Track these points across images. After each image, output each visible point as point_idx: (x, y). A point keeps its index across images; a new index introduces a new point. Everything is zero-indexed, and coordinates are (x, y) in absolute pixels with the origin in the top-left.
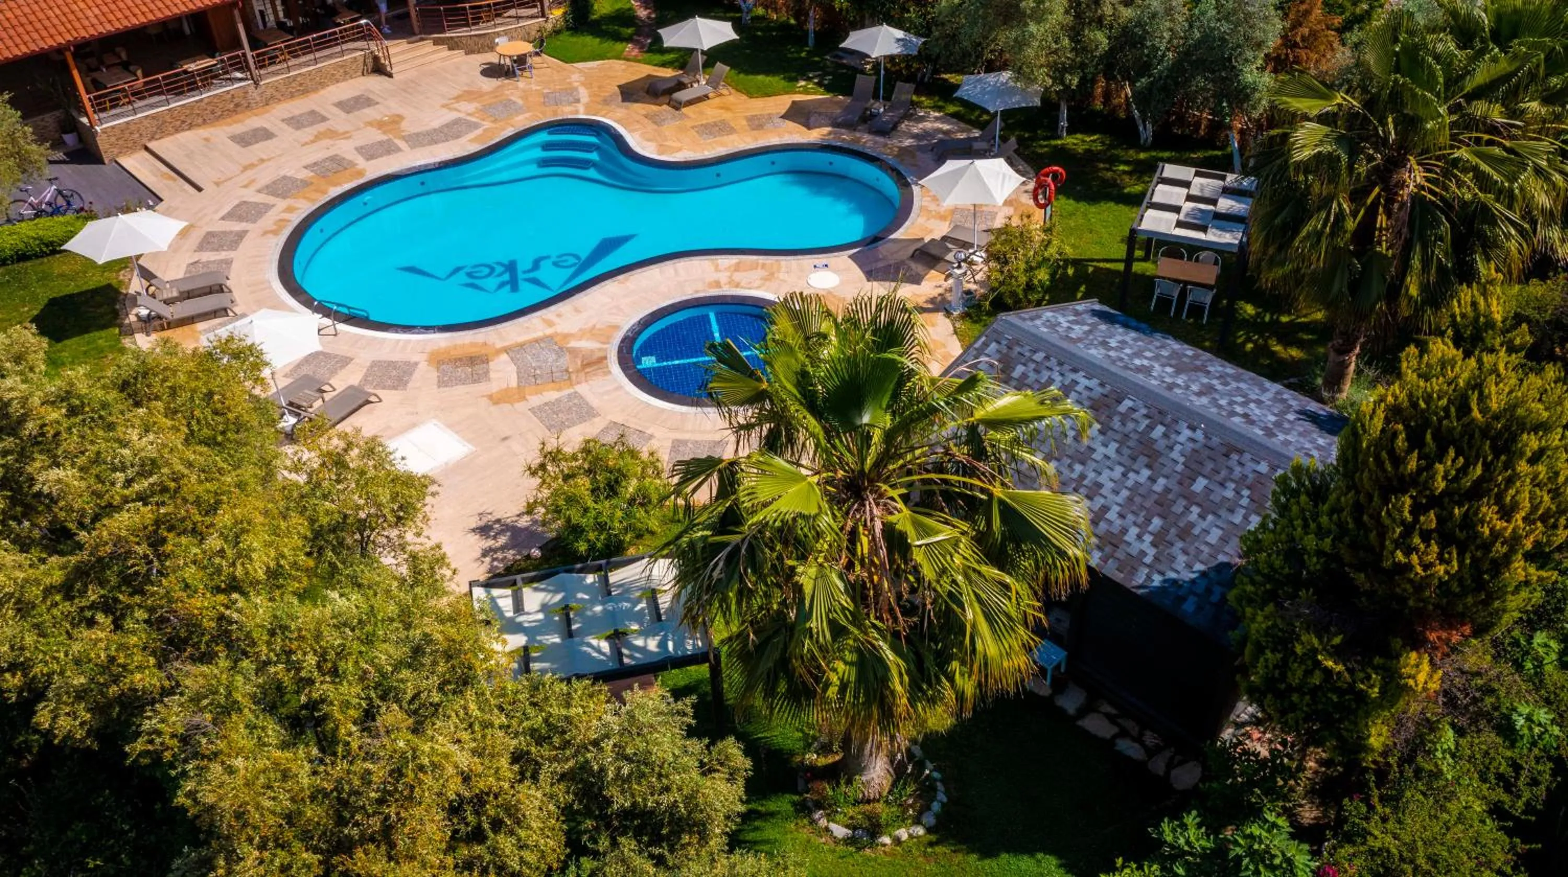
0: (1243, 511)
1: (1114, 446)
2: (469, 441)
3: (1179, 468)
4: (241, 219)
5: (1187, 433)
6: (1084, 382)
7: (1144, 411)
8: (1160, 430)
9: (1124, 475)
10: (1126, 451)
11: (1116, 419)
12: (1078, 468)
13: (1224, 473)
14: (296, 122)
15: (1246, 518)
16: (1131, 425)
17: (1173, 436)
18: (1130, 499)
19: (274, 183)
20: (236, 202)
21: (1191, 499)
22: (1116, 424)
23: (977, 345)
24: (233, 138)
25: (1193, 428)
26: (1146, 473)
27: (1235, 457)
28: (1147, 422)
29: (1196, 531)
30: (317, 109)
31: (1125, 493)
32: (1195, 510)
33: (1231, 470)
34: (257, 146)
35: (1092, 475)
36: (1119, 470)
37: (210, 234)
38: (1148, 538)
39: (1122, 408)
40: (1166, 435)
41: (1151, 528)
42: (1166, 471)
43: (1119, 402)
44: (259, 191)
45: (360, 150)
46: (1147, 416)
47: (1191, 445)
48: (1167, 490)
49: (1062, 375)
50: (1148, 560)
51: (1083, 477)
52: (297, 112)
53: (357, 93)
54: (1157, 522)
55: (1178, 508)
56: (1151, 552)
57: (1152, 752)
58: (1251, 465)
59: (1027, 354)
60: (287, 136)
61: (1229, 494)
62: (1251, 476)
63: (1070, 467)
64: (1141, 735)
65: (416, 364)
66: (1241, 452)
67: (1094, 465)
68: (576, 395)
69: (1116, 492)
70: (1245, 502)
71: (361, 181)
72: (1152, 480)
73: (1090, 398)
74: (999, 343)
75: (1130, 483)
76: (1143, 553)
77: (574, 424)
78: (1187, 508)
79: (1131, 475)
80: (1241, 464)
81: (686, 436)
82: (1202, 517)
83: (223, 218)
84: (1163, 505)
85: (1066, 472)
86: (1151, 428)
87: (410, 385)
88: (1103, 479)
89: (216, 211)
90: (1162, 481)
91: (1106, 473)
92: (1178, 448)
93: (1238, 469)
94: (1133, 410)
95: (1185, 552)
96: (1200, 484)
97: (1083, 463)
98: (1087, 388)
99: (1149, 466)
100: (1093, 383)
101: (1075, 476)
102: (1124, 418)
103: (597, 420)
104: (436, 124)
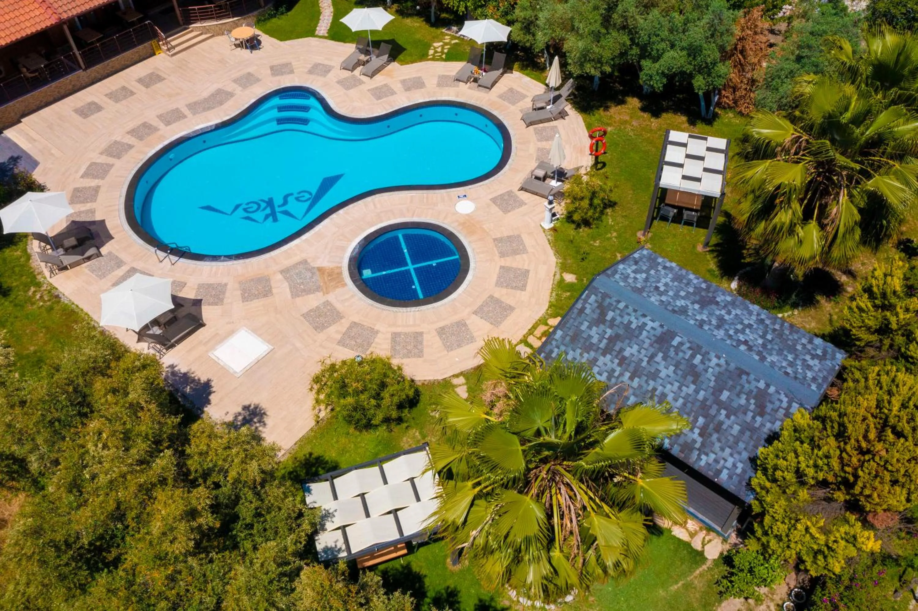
0: (752, 414)
1: (672, 368)
2: (269, 342)
3: (712, 384)
4: (95, 177)
5: (715, 361)
6: (650, 324)
7: (688, 345)
8: (699, 357)
9: (680, 388)
10: (680, 372)
11: (672, 349)
12: (652, 383)
13: (738, 388)
14: (114, 96)
15: (754, 418)
16: (681, 354)
17: (707, 362)
18: (684, 404)
19: (110, 147)
20: (88, 163)
21: (721, 405)
22: (672, 353)
23: (583, 297)
24: (76, 111)
25: (718, 357)
26: (693, 387)
27: (744, 377)
28: (691, 352)
29: (724, 427)
30: (126, 85)
31: (681, 401)
32: (723, 412)
33: (743, 387)
34: (93, 117)
35: (660, 388)
36: (677, 384)
37: (76, 190)
38: (697, 431)
39: (675, 343)
40: (702, 362)
41: (698, 424)
42: (704, 387)
43: (673, 339)
44: (101, 153)
45: (160, 117)
46: (690, 348)
47: (717, 369)
48: (705, 399)
49: (637, 319)
50: (698, 445)
51: (655, 389)
52: (114, 88)
53: (149, 72)
54: (701, 421)
55: (713, 412)
56: (699, 440)
57: (692, 535)
58: (754, 383)
59: (614, 304)
60: (110, 106)
61: (743, 401)
62: (755, 390)
63: (647, 382)
64: (686, 522)
65: (226, 285)
66: (748, 374)
67: (661, 381)
68: (327, 303)
69: (676, 400)
70: (752, 407)
71: (166, 142)
72: (697, 392)
73: (654, 335)
74: (596, 295)
75: (683, 394)
76: (694, 441)
77: (330, 325)
78: (718, 411)
79: (684, 388)
80: (749, 382)
81: (399, 330)
82: (728, 416)
83: (82, 177)
84: (704, 408)
85: (645, 385)
86: (693, 356)
87: (225, 301)
88: (666, 391)
89: (77, 172)
90: (702, 393)
91: (669, 386)
92: (710, 370)
93: (747, 386)
94: (681, 344)
95: (719, 440)
96: (725, 395)
97: (654, 380)
98: (652, 328)
99: (694, 382)
100: (656, 325)
101: (650, 388)
102: (677, 349)
103: (343, 321)
104: (205, 94)
